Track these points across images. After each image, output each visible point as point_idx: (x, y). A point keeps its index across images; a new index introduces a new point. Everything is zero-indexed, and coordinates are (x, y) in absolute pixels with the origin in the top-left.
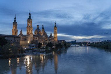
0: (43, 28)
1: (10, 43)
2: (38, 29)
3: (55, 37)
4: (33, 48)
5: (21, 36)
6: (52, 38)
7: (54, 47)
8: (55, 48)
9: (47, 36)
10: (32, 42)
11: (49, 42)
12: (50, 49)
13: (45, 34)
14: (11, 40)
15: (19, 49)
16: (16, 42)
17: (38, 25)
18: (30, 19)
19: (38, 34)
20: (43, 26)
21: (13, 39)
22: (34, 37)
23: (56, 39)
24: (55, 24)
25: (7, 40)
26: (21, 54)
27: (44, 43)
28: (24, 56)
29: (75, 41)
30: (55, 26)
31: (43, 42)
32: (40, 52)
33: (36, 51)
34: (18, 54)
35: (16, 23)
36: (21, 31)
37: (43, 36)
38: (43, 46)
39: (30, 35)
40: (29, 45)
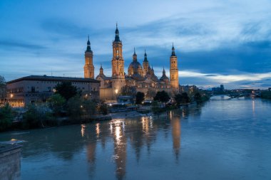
0: (146, 60)
1: (81, 94)
2: (135, 64)
3: (172, 79)
4: (126, 103)
5: (101, 79)
6: (167, 80)
7: (172, 100)
8: (174, 104)
9: (156, 77)
10: (124, 91)
11: (161, 90)
12: (162, 106)
13: (150, 72)
14: (83, 88)
15: (99, 105)
16: (92, 92)
17: (135, 55)
18: (117, 43)
19: (135, 73)
20: (145, 55)
21: (85, 85)
22: (127, 81)
23: (176, 84)
24: (173, 48)
25: (75, 89)
26: (102, 116)
27: (148, 93)
28: (110, 119)
29: (222, 86)
30: (173, 54)
31: (147, 90)
32: (142, 112)
33: (132, 109)
34: (98, 116)
35: (91, 52)
36: (101, 69)
37: (146, 78)
38: (146, 99)
39: (119, 77)
40: (118, 98)
